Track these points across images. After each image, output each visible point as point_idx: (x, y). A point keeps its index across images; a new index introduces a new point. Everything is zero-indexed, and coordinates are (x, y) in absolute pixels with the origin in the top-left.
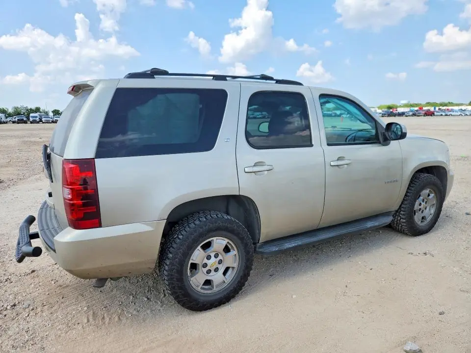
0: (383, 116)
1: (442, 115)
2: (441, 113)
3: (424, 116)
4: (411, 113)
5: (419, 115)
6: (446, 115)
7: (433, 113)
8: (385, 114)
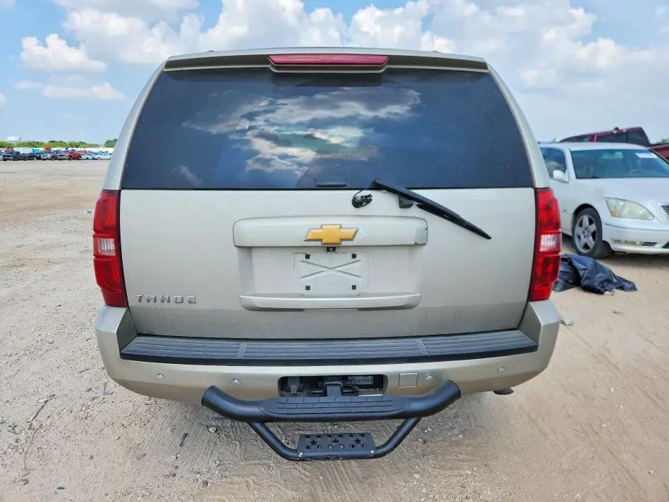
0: (5, 160)
1: (87, 159)
2: (86, 157)
3: (70, 160)
4: (49, 156)
5: (61, 158)
6: (94, 159)
7: (80, 156)
8: (8, 156)
